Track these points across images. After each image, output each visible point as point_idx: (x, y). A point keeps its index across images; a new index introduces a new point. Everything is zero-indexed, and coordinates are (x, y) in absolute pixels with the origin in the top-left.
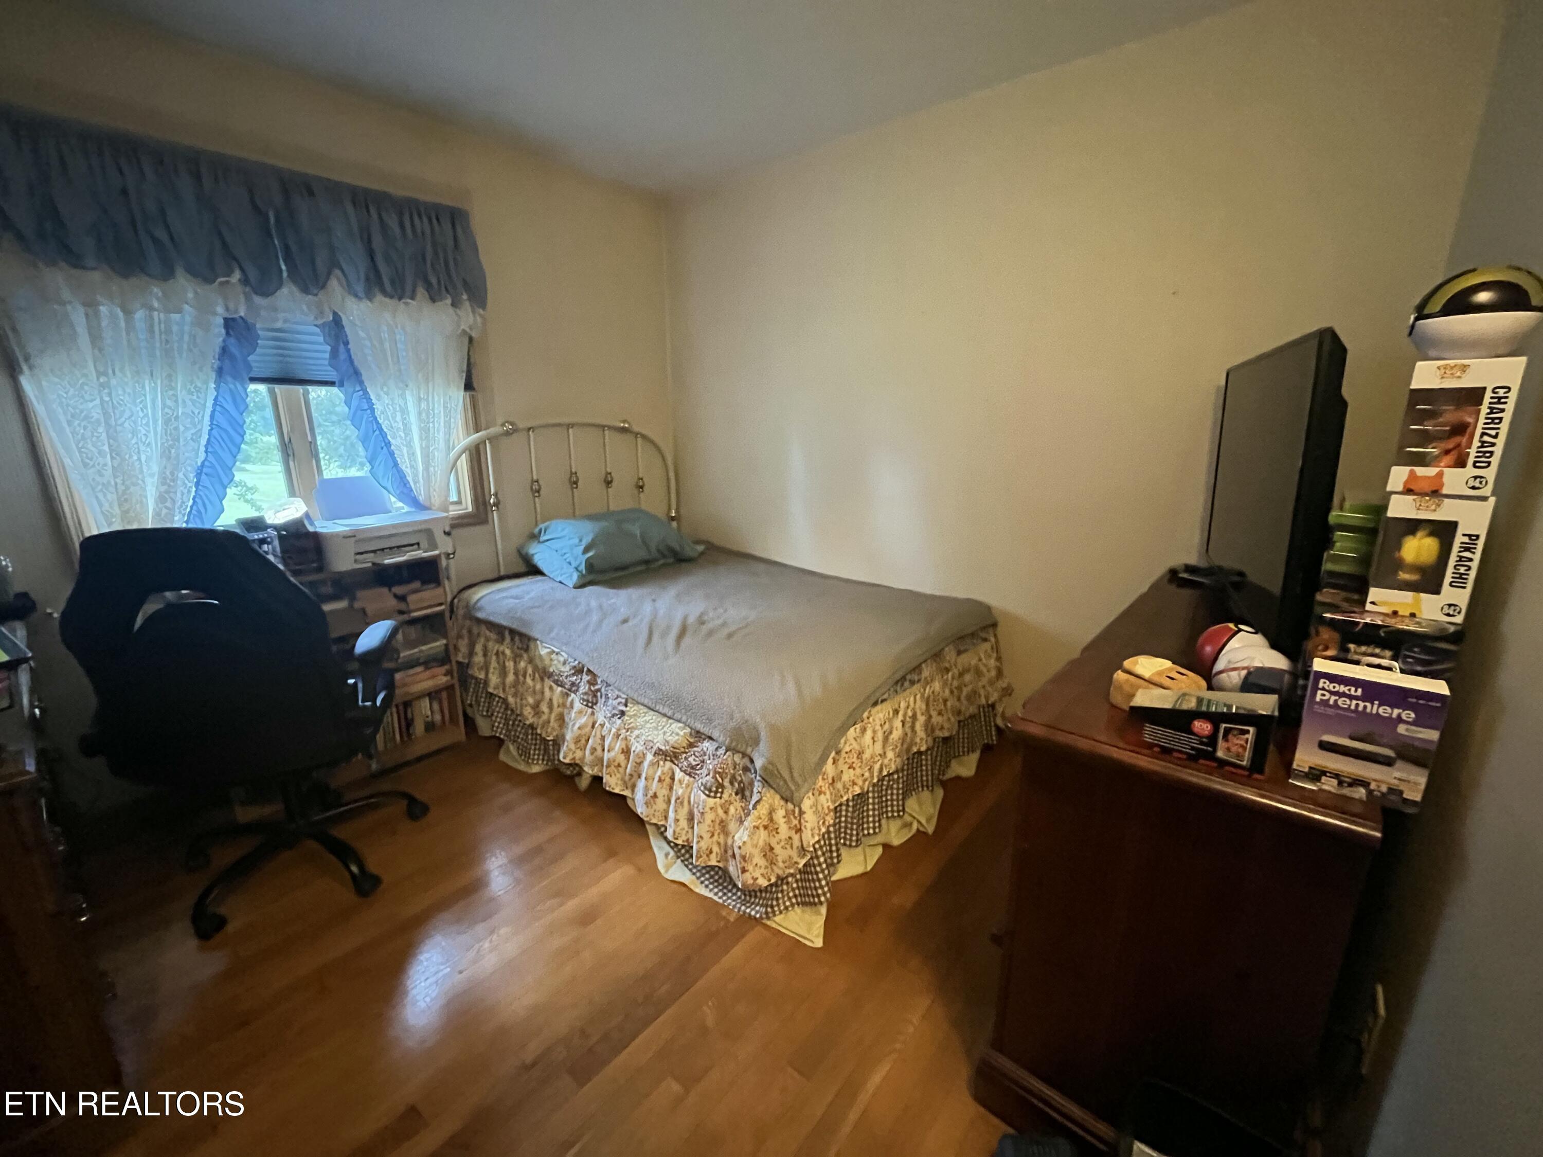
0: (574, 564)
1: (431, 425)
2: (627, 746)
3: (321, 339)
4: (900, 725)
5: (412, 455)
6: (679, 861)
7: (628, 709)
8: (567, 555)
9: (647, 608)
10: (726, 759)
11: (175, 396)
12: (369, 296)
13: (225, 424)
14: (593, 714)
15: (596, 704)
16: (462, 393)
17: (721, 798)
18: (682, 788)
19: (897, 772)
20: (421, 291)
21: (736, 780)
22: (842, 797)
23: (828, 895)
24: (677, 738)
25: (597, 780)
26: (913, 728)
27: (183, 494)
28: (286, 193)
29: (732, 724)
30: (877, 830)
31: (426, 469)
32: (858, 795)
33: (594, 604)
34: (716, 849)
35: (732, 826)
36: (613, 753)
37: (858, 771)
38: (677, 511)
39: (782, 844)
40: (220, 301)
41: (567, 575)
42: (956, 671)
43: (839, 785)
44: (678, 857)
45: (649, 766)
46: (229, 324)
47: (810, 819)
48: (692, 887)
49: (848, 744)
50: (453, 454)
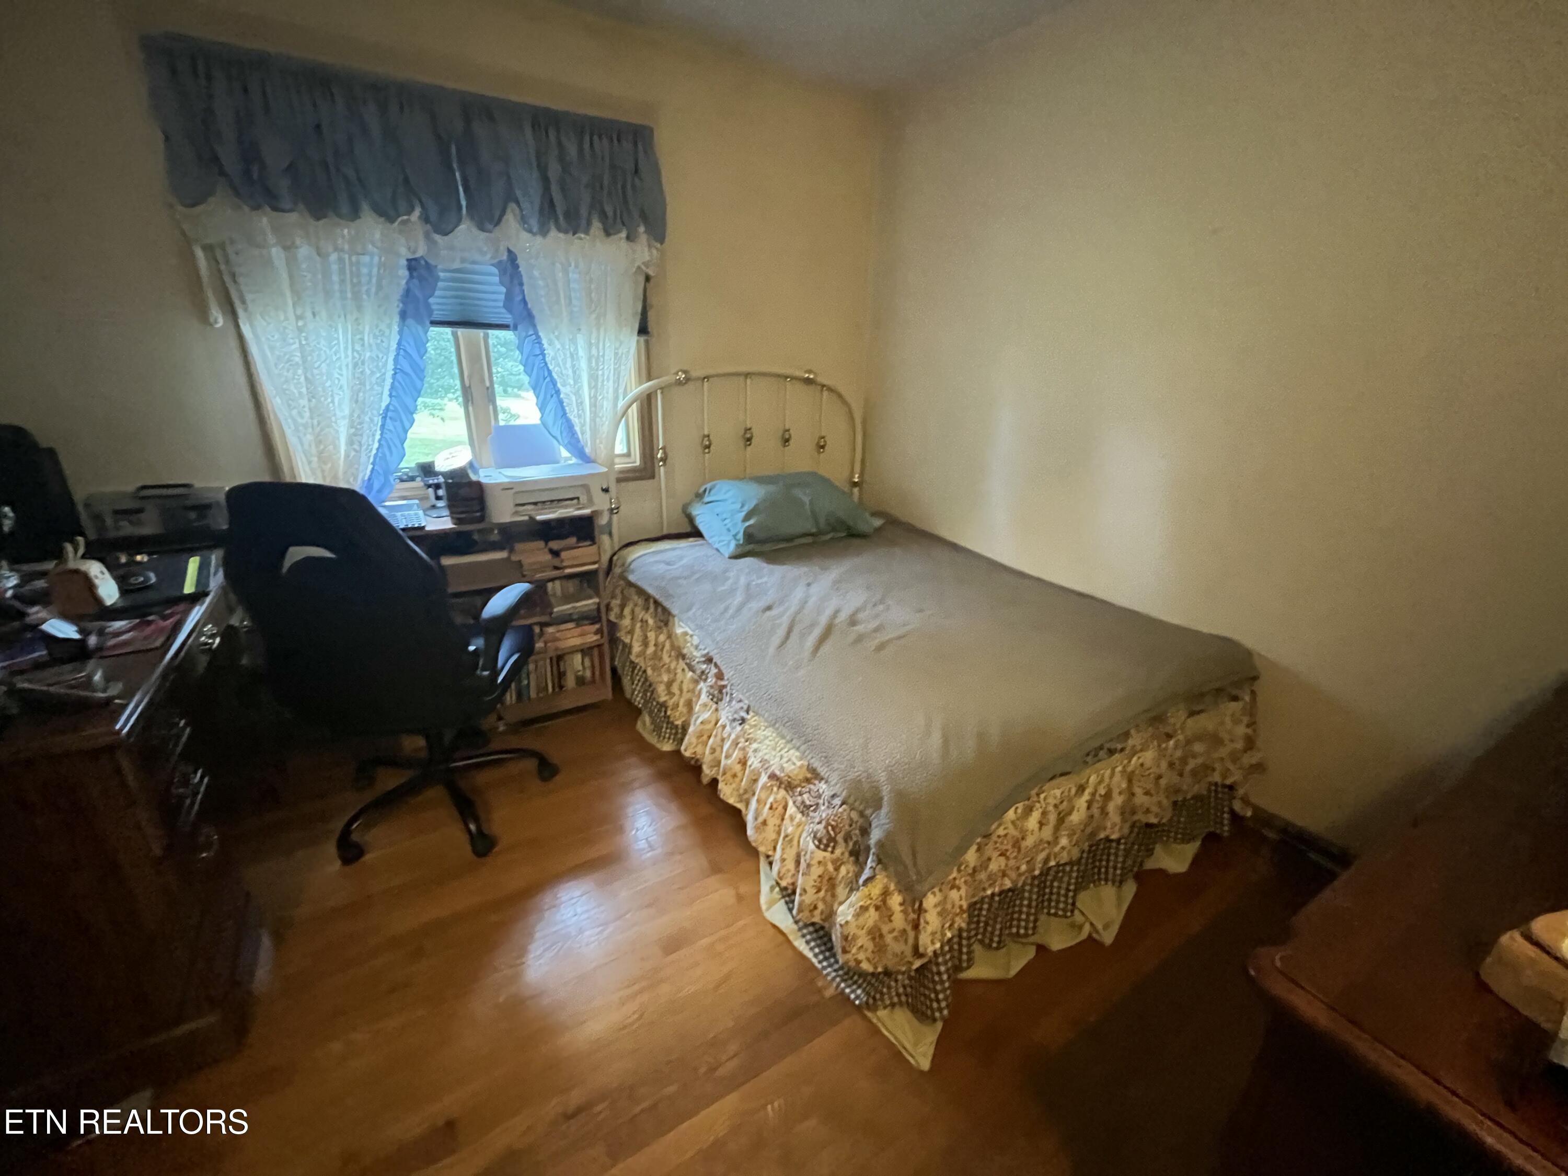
0: (733, 532)
1: (600, 373)
2: (745, 757)
3: (496, 279)
4: (1085, 805)
5: (580, 404)
6: (783, 901)
7: (749, 717)
8: (727, 521)
9: (799, 593)
10: (841, 813)
11: (362, 339)
12: (544, 232)
13: (408, 369)
14: (717, 710)
15: (721, 700)
16: (635, 338)
17: (832, 852)
18: (793, 826)
19: (1071, 863)
20: (596, 225)
21: (851, 838)
22: (984, 889)
23: (945, 1012)
24: (793, 767)
25: (714, 782)
26: (1104, 812)
27: (368, 437)
28: (468, 120)
29: (852, 776)
30: (1030, 932)
31: (593, 420)
32: (1010, 890)
33: (743, 581)
34: (821, 906)
35: (841, 891)
36: (730, 762)
37: (1012, 863)
38: (862, 475)
39: (895, 934)
40: (403, 241)
41: (725, 542)
42: (1181, 737)
43: (983, 876)
44: (783, 897)
45: (762, 788)
46: (413, 265)
47: (932, 919)
48: (791, 938)
49: (1002, 828)
50: (621, 404)
